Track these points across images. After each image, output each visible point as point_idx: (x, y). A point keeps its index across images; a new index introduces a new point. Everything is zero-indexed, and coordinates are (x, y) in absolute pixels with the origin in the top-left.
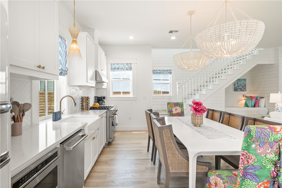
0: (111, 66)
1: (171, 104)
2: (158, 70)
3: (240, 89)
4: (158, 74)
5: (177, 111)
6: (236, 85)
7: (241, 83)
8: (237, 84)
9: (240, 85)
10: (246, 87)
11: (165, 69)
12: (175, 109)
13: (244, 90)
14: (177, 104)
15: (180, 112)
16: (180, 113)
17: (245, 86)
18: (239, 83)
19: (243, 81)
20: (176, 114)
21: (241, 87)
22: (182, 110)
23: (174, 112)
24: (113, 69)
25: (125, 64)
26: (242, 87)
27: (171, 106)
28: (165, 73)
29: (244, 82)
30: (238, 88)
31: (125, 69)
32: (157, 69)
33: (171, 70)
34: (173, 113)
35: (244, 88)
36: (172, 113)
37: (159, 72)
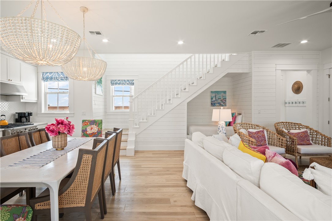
0: (43, 75)
1: (86, 122)
2: (117, 81)
3: (218, 103)
4: (117, 85)
5: (93, 131)
6: (214, 99)
7: (219, 96)
8: (214, 97)
9: (219, 99)
10: (226, 101)
11: (126, 79)
12: (90, 128)
13: (223, 105)
14: (93, 122)
15: (96, 131)
16: (96, 133)
17: (225, 99)
18: (218, 97)
19: (222, 94)
20: (91, 134)
21: (219, 101)
22: (98, 129)
23: (89, 131)
24: (46, 79)
25: (60, 73)
26: (221, 101)
27: (85, 125)
28: (126, 84)
29: (224, 95)
30: (216, 102)
31: (60, 79)
32: (116, 79)
33: (133, 80)
34: (88, 133)
35: (224, 103)
36: (86, 133)
37: (118, 82)
